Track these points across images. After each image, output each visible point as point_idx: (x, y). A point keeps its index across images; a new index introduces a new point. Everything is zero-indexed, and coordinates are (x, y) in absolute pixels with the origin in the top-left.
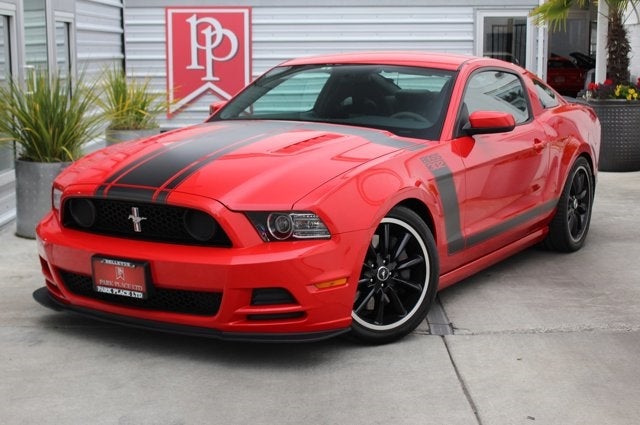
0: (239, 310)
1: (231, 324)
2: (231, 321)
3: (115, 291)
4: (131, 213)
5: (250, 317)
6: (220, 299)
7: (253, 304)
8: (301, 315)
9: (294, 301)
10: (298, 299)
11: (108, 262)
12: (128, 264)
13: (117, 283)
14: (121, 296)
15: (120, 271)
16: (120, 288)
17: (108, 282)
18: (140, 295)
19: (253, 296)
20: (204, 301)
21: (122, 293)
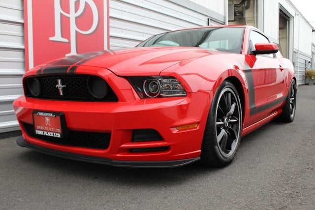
0: (123, 146)
1: (118, 155)
2: (118, 153)
3: (45, 133)
4: (58, 84)
5: (131, 150)
6: (110, 137)
7: (133, 141)
8: (166, 148)
9: (161, 139)
10: (164, 138)
11: (41, 114)
12: (51, 114)
13: (46, 128)
14: (48, 136)
15: (48, 119)
16: (48, 131)
17: (42, 128)
18: (58, 135)
19: (133, 136)
20: (100, 139)
21: (49, 134)
